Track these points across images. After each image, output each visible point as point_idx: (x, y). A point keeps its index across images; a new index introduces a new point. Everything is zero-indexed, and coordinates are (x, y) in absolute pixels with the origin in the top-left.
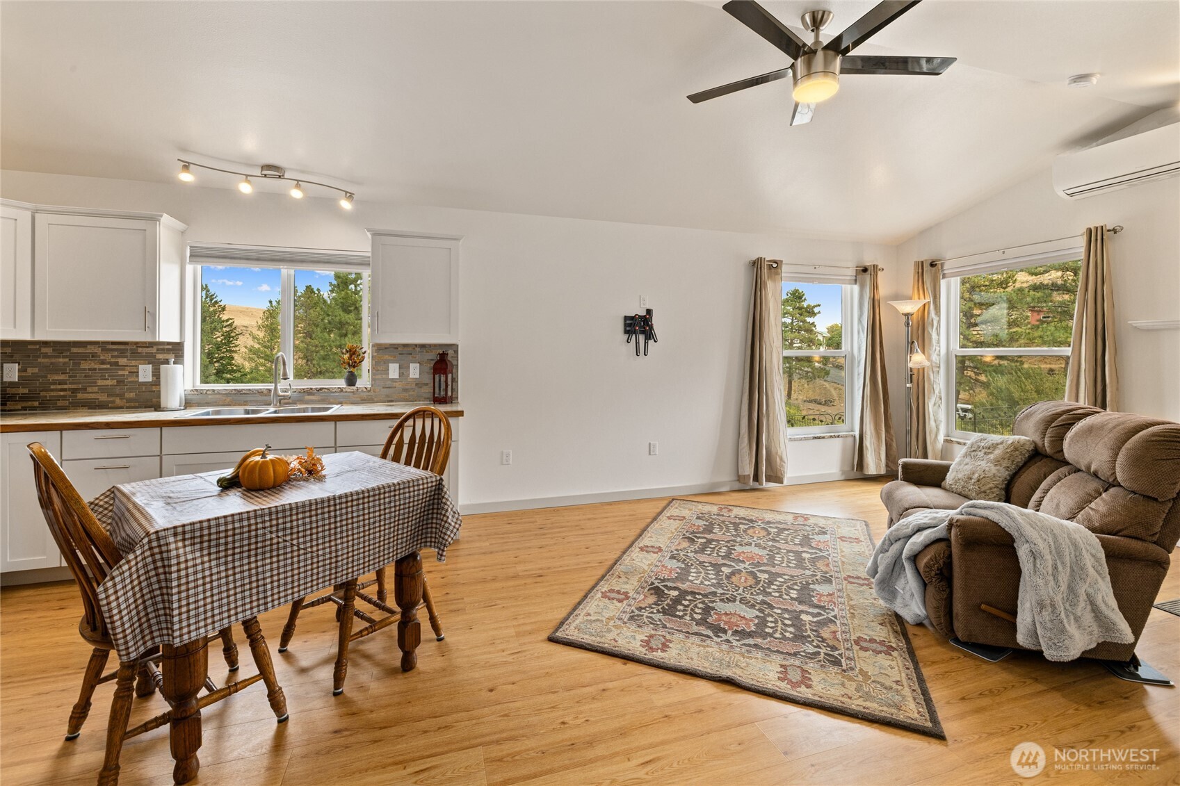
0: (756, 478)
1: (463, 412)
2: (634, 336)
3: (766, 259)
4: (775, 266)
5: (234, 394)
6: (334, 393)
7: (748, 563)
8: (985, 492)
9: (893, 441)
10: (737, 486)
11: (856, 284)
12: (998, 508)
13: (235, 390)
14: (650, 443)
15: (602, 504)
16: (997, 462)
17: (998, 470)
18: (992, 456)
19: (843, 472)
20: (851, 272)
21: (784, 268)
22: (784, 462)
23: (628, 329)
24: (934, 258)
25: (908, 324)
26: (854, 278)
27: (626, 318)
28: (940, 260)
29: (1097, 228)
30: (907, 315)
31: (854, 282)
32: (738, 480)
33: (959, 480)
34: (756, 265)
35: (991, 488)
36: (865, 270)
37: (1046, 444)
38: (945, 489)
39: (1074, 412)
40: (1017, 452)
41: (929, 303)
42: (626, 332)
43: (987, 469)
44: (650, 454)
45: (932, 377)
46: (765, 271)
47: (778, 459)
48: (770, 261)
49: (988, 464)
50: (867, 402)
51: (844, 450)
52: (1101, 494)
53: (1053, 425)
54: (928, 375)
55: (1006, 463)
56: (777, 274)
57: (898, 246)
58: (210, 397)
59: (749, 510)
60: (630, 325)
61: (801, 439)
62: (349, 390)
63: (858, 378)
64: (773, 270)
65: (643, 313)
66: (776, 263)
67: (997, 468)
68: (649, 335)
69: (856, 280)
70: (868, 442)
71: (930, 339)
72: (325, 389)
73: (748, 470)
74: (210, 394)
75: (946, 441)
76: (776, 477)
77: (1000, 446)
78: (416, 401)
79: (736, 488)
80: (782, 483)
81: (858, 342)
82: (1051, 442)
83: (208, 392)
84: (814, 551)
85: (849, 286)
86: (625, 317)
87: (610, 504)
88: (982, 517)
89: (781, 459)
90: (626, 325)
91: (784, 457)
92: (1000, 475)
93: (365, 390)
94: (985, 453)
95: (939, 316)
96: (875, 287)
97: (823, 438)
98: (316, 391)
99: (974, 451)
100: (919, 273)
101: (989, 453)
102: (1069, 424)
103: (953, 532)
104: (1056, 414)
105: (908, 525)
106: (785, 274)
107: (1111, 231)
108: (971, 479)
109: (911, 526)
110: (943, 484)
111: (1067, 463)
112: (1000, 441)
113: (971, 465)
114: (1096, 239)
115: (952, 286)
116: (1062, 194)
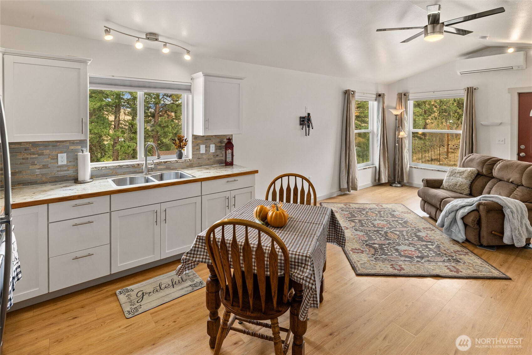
0: (348, 189)
1: (258, 171)
2: (305, 126)
5: (118, 168)
6: (173, 163)
7: (385, 228)
8: (463, 190)
10: (339, 193)
11: (376, 101)
12: (497, 197)
13: (119, 166)
14: (309, 177)
16: (466, 178)
17: (467, 181)
18: (464, 176)
19: (372, 183)
20: (375, 96)
21: (356, 94)
22: (357, 181)
23: (302, 123)
24: (406, 92)
25: (397, 119)
26: (375, 98)
27: (301, 118)
28: (408, 93)
29: (470, 87)
30: (396, 115)
31: (375, 100)
32: (340, 190)
34: (347, 93)
35: (466, 188)
36: (380, 95)
37: (484, 171)
38: (443, 189)
39: (492, 159)
40: (473, 174)
41: (404, 111)
42: (301, 124)
43: (463, 181)
46: (351, 96)
47: (355, 180)
48: (351, 91)
49: (463, 179)
50: (381, 152)
51: (372, 173)
52: (516, 189)
53: (486, 164)
54: (404, 140)
55: (469, 178)
56: (354, 96)
57: (390, 85)
58: (103, 171)
59: (357, 204)
60: (303, 121)
62: (181, 162)
63: (377, 142)
65: (307, 115)
66: (354, 92)
69: (376, 99)
70: (382, 169)
71: (404, 125)
72: (169, 161)
73: (345, 186)
74: (104, 170)
75: (410, 167)
76: (355, 188)
77: (465, 172)
78: (213, 165)
80: (357, 190)
81: (377, 126)
82: (486, 171)
83: (103, 168)
84: (401, 219)
85: (372, 102)
86: (300, 117)
88: (491, 201)
90: (300, 121)
91: (357, 178)
92: (468, 183)
93: (189, 161)
94: (460, 175)
95: (407, 116)
96: (384, 103)
97: (366, 169)
98: (163, 163)
99: (454, 174)
100: (399, 98)
101: (462, 175)
102: (493, 164)
103: (481, 207)
104: (486, 160)
105: (456, 206)
106: (356, 97)
107: (475, 89)
108: (456, 185)
109: (458, 206)
110: (441, 187)
111: (493, 177)
112: (464, 170)
113: (455, 180)
114: (470, 92)
115: (411, 104)
116: (459, 73)
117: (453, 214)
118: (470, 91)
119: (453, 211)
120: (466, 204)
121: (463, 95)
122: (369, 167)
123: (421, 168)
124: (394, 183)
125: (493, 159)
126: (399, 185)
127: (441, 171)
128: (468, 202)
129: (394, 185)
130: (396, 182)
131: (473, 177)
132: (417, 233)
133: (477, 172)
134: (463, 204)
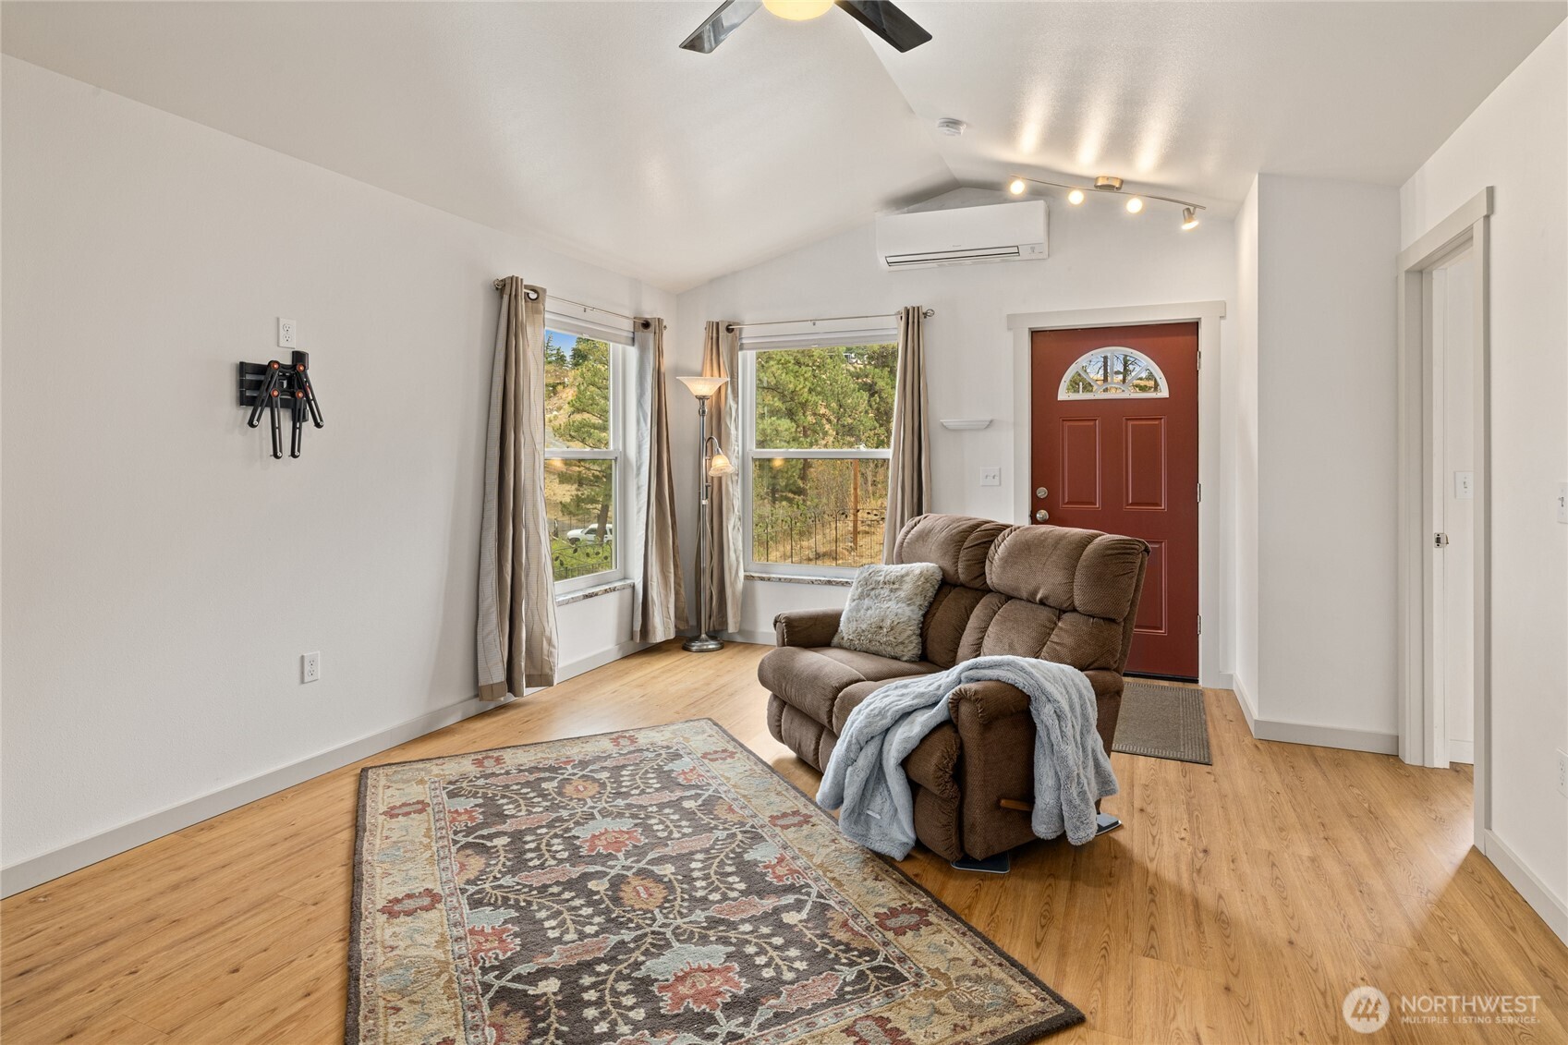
0: (511, 684)
2: (267, 412)
3: (522, 283)
4: (534, 298)
7: (620, 855)
8: (902, 643)
9: (680, 586)
10: (473, 706)
11: (633, 345)
12: (1009, 664)
14: (302, 658)
16: (909, 601)
17: (912, 611)
18: (902, 594)
20: (627, 325)
21: (545, 304)
22: (554, 647)
23: (248, 393)
24: (732, 320)
25: (704, 412)
26: (631, 335)
27: (243, 368)
28: (738, 324)
29: (914, 308)
30: (702, 399)
31: (630, 342)
33: (863, 631)
35: (909, 637)
36: (646, 325)
37: (960, 571)
38: (840, 647)
40: (929, 584)
41: (726, 383)
42: (243, 401)
43: (900, 611)
44: (303, 682)
45: (729, 491)
46: (521, 303)
47: (545, 643)
48: (527, 287)
49: (900, 605)
50: (652, 530)
51: (621, 611)
52: (1056, 624)
53: (964, 547)
54: (727, 485)
55: (919, 600)
56: (537, 312)
57: (679, 294)
59: (533, 750)
60: (257, 385)
61: (571, 601)
63: (638, 495)
64: (530, 303)
66: (537, 292)
67: (911, 608)
68: (303, 409)
69: (633, 339)
71: (729, 434)
75: (749, 578)
76: (541, 677)
77: (907, 579)
79: (473, 712)
80: (551, 684)
81: (638, 437)
82: (968, 568)
84: (693, 792)
85: (620, 346)
86: (242, 363)
88: (990, 680)
89: (550, 643)
90: (242, 384)
91: (554, 638)
92: (914, 617)
94: (891, 591)
95: (737, 403)
96: (659, 352)
97: (596, 595)
99: (873, 589)
100: (712, 338)
101: (896, 589)
102: (985, 543)
103: (965, 709)
104: (964, 531)
105: (882, 713)
106: (547, 315)
107: (925, 315)
108: (881, 627)
109: (889, 714)
110: (836, 640)
111: (987, 590)
112: (903, 572)
113: (876, 609)
114: (913, 322)
115: (747, 360)
116: (883, 261)
117: (871, 750)
118: (914, 319)
119: (872, 738)
120: (915, 701)
121: (894, 334)
122: (607, 587)
123: (780, 579)
124: (697, 638)
125: (983, 527)
126: (712, 645)
127: (837, 583)
128: (922, 695)
129: (696, 646)
130: (703, 636)
131: (931, 593)
132: (745, 851)
133: (939, 576)
134: (906, 703)
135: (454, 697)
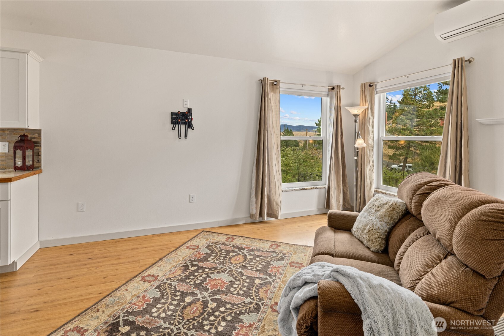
0: (261, 215)
2: (177, 126)
3: (269, 79)
4: (275, 84)
9: (347, 191)
11: (328, 97)
14: (190, 195)
15: (154, 236)
16: (382, 218)
19: (319, 210)
20: (325, 89)
21: (281, 85)
22: (279, 206)
23: (173, 121)
24: (371, 82)
25: (356, 121)
26: (327, 93)
27: (173, 114)
28: (374, 83)
29: (459, 59)
30: (355, 116)
31: (327, 96)
32: (250, 217)
34: (263, 82)
36: (333, 88)
38: (352, 233)
41: (368, 108)
42: (172, 123)
44: (190, 202)
45: (369, 153)
46: (269, 87)
47: (275, 204)
48: (272, 80)
50: (332, 167)
51: (319, 196)
53: (417, 193)
54: (367, 152)
56: (277, 88)
60: (175, 118)
61: (292, 191)
63: (328, 153)
64: (274, 86)
65: (185, 110)
66: (277, 82)
67: (381, 222)
68: (189, 125)
70: (333, 193)
71: (368, 130)
73: (255, 210)
75: (375, 190)
76: (272, 214)
78: (6, 169)
79: (249, 221)
80: (277, 218)
85: (325, 98)
87: (158, 235)
89: (277, 204)
90: (172, 118)
91: (279, 202)
95: (374, 117)
96: (338, 99)
97: (307, 189)
100: (363, 91)
106: (281, 89)
107: (469, 61)
110: (352, 229)
114: (458, 67)
116: (440, 38)
118: (459, 65)
135: (242, 216)
